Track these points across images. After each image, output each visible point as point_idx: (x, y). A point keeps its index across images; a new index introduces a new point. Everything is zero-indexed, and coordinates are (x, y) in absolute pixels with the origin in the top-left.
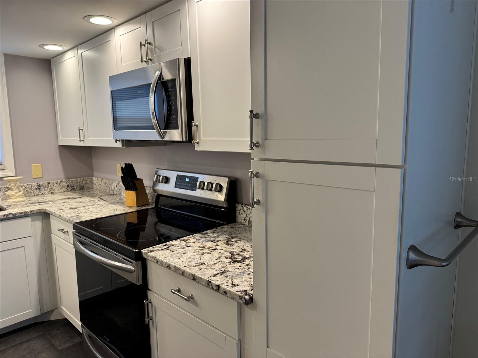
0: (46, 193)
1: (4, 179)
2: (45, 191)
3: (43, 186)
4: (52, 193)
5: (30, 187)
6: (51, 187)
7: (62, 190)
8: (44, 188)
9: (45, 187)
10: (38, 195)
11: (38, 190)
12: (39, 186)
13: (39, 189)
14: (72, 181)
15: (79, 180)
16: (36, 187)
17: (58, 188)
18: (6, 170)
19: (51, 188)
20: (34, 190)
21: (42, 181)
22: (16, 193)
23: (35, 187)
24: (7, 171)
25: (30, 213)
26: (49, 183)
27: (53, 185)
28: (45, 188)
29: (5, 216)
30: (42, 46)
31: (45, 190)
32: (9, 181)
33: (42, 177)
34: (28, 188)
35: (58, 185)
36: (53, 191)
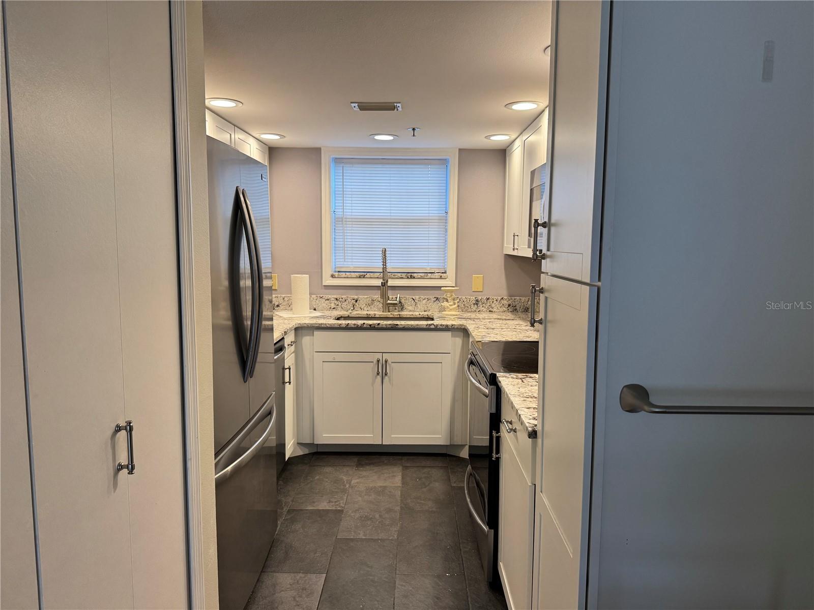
0: (484, 310)
1: (442, 288)
3: (481, 302)
4: (490, 311)
5: (468, 301)
6: (490, 304)
7: (501, 310)
9: (483, 303)
10: (476, 310)
11: (476, 306)
12: (477, 301)
13: (477, 304)
14: (515, 299)
15: (523, 299)
16: (474, 301)
17: (497, 306)
18: (447, 279)
19: (489, 306)
20: (471, 304)
21: (480, 296)
22: (451, 305)
23: (472, 302)
25: (451, 327)
26: (488, 299)
28: (484, 305)
29: (428, 326)
30: (487, 137)
31: (483, 307)
32: (446, 291)
33: (482, 290)
34: (466, 302)
35: (498, 302)
36: (492, 310)
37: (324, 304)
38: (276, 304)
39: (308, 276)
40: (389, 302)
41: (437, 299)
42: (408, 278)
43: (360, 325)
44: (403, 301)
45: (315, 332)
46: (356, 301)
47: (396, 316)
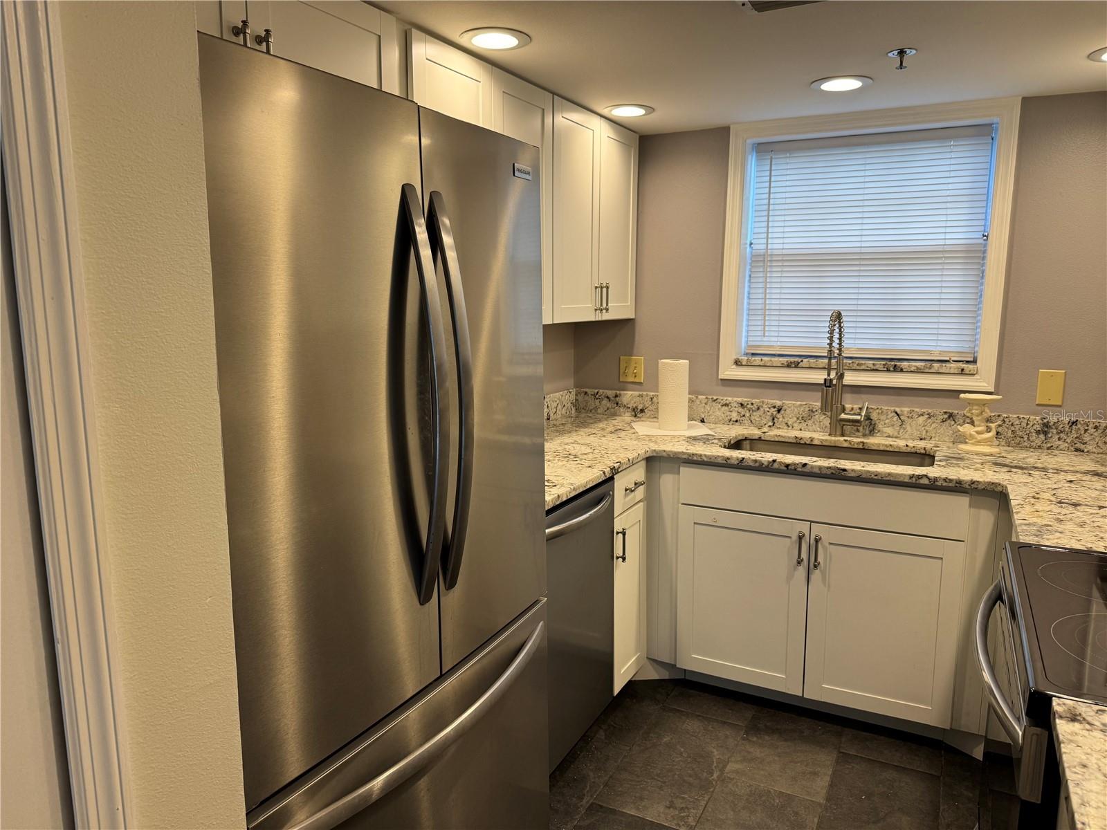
0: (1062, 447)
1: (962, 396)
2: (1060, 443)
3: (1057, 429)
4: (1077, 450)
5: (1024, 424)
6: (1078, 435)
8: (1058, 433)
9: (1062, 432)
10: (1039, 446)
11: (1042, 436)
12: (1046, 425)
13: (1045, 433)
16: (1038, 426)
17: (1097, 440)
18: (976, 376)
19: (1076, 438)
20: (1031, 432)
22: (978, 433)
23: (1034, 427)
24: (977, 379)
25: (969, 485)
26: (1073, 423)
27: (1086, 430)
28: (1062, 435)
29: (914, 479)
30: (1094, 54)
31: (1059, 439)
32: (971, 402)
33: (1060, 403)
34: (1018, 427)
35: (1100, 431)
36: (1082, 447)
37: (719, 412)
38: (640, 408)
39: (688, 361)
40: (843, 416)
41: (949, 417)
42: (888, 370)
43: (766, 464)
44: (874, 416)
46: (779, 411)
47: (856, 446)
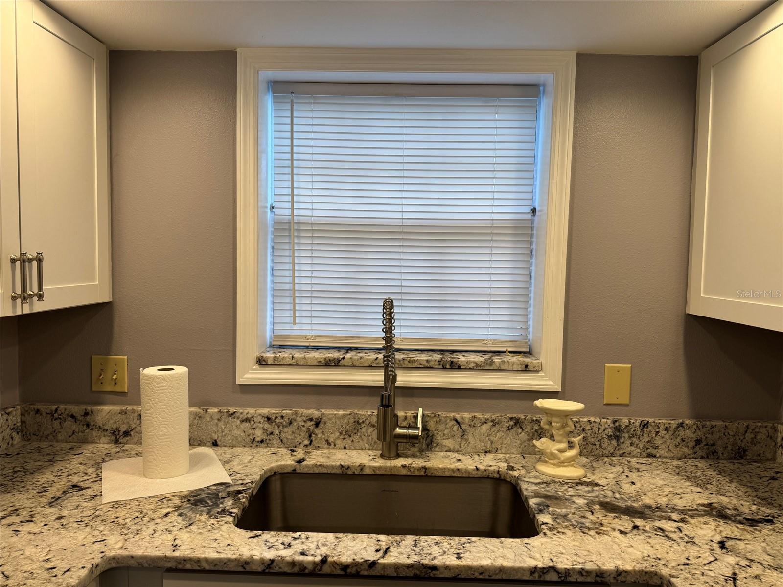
0: (634, 453)
1: (541, 403)
2: (633, 448)
3: (628, 432)
4: (650, 456)
5: (596, 429)
6: (649, 439)
7: (678, 452)
8: (630, 438)
9: (633, 436)
10: (612, 454)
11: (614, 442)
12: (618, 429)
13: (617, 438)
14: (712, 427)
15: (733, 426)
16: (610, 431)
17: (668, 443)
18: (541, 373)
19: (649, 442)
20: (603, 438)
21: (626, 416)
22: (562, 451)
23: (606, 432)
24: (542, 376)
26: (644, 425)
27: (657, 433)
28: (634, 439)
29: (536, 575)
31: (632, 444)
32: (547, 412)
33: (627, 402)
34: (589, 432)
35: (670, 433)
36: (653, 451)
37: (237, 430)
38: (123, 429)
40: (399, 431)
41: (516, 424)
42: (444, 368)
43: (310, 567)
44: (431, 425)
45: (164, 581)
46: (317, 424)
47: (417, 473)
